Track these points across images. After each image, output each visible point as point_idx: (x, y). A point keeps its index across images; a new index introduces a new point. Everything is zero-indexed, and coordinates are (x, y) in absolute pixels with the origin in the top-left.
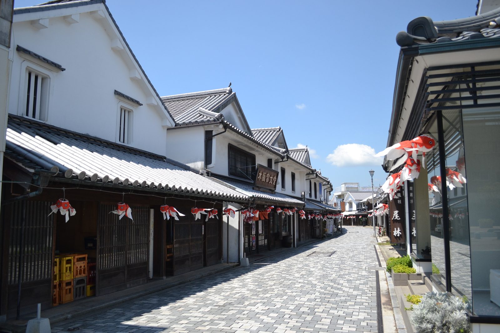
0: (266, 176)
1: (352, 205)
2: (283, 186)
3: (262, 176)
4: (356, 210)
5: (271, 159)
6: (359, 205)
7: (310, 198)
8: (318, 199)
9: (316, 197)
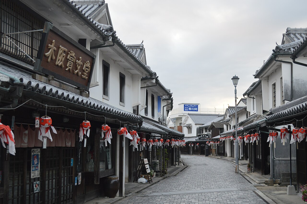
0: (67, 56)
1: (191, 130)
2: (105, 92)
3: (56, 53)
4: (196, 136)
5: (85, 40)
6: (200, 130)
7: (146, 116)
8: (156, 119)
9: (153, 115)
